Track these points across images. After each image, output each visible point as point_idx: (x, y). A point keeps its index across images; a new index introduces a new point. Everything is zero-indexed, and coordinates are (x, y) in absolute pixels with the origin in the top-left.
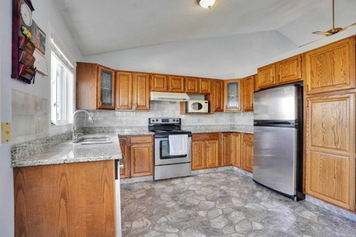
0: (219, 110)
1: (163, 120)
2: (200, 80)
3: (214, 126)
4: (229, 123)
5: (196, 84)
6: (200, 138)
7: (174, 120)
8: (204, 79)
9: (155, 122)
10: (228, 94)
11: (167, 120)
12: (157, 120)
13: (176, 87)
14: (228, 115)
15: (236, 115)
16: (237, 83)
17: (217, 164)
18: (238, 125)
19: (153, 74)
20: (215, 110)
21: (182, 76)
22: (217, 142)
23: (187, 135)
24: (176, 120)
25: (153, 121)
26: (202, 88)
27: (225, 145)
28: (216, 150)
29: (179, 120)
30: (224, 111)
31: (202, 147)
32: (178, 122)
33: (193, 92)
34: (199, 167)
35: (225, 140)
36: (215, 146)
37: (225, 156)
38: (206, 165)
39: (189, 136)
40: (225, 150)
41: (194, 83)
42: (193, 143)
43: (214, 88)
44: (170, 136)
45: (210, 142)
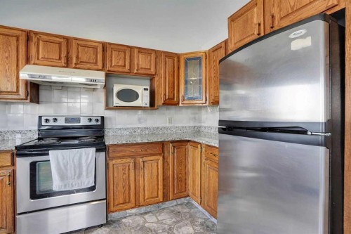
0: (171, 102)
1: (67, 120)
2: (136, 51)
3: (166, 128)
4: (192, 124)
5: (128, 57)
6: (127, 153)
7: (90, 120)
8: (141, 50)
9: (52, 123)
10: (186, 75)
11: (78, 120)
12: (55, 120)
13: (85, 59)
14: (189, 111)
15: (203, 112)
16: (199, 58)
17: (160, 198)
18: (205, 127)
19: (36, 33)
20: (162, 102)
21: (100, 42)
22: (161, 158)
23: (94, 149)
24: (94, 119)
25: (47, 120)
26: (138, 65)
27: (176, 163)
28: (158, 172)
29: (99, 118)
30: (180, 105)
31: (129, 169)
32: (99, 123)
33: (120, 69)
34: (125, 206)
35: (176, 155)
36: (157, 166)
37: (176, 181)
38: (139, 200)
39: (97, 151)
40: (175, 172)
41: (123, 55)
42: (111, 163)
43: (162, 65)
44: (50, 152)
45: (145, 159)
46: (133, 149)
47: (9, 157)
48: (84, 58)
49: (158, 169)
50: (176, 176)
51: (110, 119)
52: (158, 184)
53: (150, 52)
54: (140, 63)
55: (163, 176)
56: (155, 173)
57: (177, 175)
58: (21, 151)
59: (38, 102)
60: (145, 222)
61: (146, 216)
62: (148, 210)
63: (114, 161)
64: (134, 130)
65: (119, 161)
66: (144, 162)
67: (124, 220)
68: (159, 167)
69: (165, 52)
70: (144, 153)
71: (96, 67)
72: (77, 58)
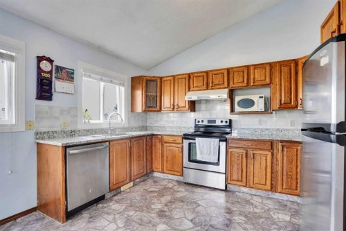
0: (288, 106)
1: (209, 122)
2: (252, 68)
5: (245, 74)
6: (241, 145)
7: (222, 122)
8: (255, 66)
9: (201, 123)
11: (214, 122)
12: (202, 121)
17: (269, 187)
19: (193, 73)
20: (278, 106)
21: (225, 69)
22: (270, 154)
23: (218, 139)
24: (224, 121)
25: (199, 122)
26: (254, 79)
27: (285, 161)
28: (266, 164)
29: (228, 121)
30: (299, 108)
31: (242, 158)
32: (228, 124)
33: (240, 85)
34: (238, 183)
35: (285, 153)
36: (266, 159)
37: (285, 178)
38: (249, 183)
39: (220, 141)
40: (285, 169)
41: (242, 73)
42: (230, 151)
43: (277, 74)
44: (197, 138)
45: (255, 152)
46: (245, 143)
47: (181, 139)
48: (216, 82)
49: (266, 162)
50: (285, 173)
51: (236, 121)
52: (266, 175)
53: (265, 66)
54: (256, 76)
55: (272, 170)
56: (264, 165)
57: (287, 173)
58: (186, 137)
59: (194, 111)
60: (252, 199)
61: (254, 197)
62: (258, 194)
63: (231, 150)
64: (255, 130)
65: (235, 150)
66: (254, 154)
67: (237, 193)
68: (268, 161)
69: (279, 62)
70: (254, 147)
71: (223, 86)
72: (212, 82)
